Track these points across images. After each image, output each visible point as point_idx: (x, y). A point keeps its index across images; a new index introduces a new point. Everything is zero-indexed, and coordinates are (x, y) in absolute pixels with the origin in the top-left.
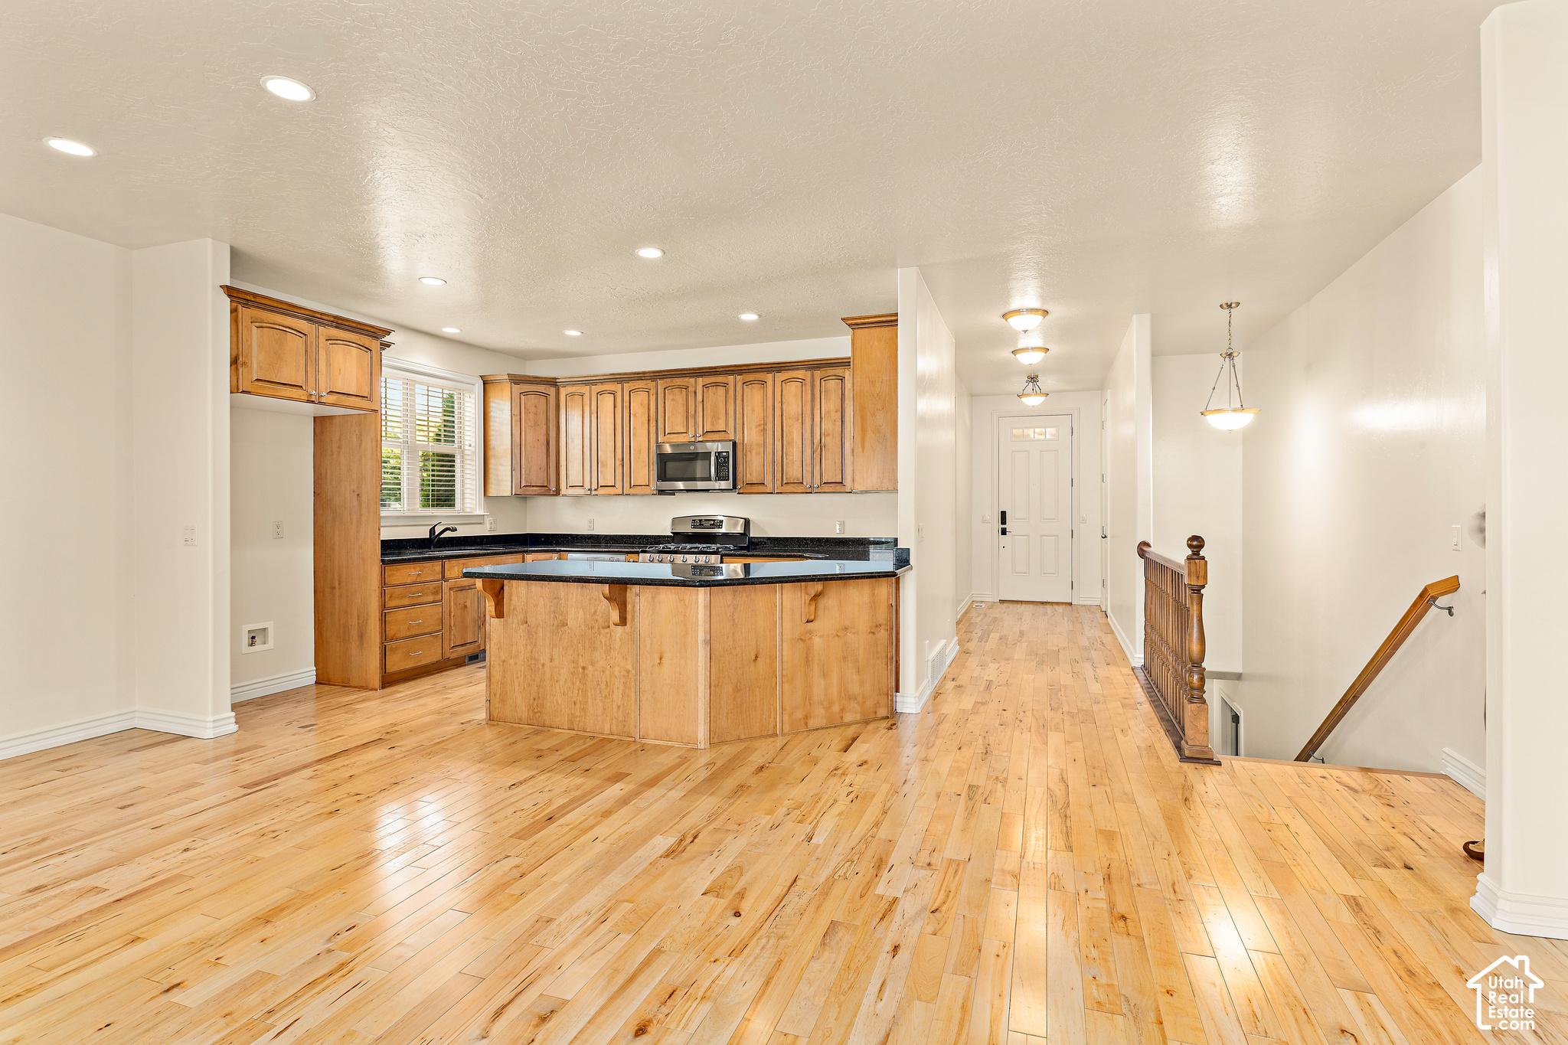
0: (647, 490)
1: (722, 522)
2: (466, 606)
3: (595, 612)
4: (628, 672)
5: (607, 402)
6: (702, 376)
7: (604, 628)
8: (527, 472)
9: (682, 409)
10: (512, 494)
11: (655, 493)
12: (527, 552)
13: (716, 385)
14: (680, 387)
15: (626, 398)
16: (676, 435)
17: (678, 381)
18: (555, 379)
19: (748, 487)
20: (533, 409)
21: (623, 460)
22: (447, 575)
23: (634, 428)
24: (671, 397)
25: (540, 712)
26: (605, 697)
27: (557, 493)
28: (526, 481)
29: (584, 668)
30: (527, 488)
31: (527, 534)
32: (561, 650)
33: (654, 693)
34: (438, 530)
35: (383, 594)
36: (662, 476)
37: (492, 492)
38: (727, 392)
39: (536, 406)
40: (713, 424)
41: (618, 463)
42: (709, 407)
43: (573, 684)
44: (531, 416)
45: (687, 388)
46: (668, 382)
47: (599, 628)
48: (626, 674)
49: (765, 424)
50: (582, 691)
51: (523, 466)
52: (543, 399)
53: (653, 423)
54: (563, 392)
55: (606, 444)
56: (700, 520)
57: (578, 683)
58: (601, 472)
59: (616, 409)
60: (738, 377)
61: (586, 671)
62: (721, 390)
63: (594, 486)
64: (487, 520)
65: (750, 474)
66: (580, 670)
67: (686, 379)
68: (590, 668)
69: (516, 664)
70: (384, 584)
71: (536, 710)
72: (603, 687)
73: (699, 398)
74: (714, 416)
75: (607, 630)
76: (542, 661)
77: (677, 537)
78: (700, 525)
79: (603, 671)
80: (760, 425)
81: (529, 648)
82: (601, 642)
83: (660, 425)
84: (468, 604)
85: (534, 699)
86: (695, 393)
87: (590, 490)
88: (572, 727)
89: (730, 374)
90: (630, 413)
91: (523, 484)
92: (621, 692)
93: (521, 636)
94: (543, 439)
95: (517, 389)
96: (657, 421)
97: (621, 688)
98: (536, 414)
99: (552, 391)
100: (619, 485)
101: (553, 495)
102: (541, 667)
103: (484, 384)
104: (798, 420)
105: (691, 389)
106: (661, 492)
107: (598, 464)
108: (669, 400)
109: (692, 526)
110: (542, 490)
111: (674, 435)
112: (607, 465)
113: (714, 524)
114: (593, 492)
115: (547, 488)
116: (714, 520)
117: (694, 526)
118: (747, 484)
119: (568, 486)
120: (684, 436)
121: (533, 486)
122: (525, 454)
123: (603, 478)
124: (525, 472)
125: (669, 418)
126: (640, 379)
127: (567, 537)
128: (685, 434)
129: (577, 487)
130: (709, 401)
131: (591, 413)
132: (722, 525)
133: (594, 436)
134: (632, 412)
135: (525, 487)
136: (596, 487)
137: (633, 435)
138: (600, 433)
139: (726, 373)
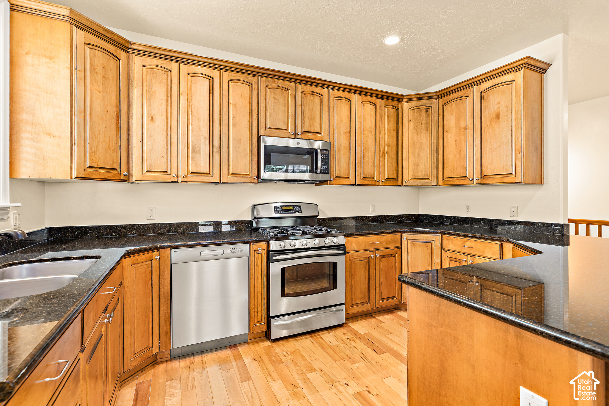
0: (247, 179)
1: (300, 207)
5: (201, 85)
6: (300, 83)
8: (93, 150)
9: (283, 108)
10: (71, 178)
13: (312, 93)
14: (280, 88)
15: (225, 86)
16: (277, 131)
17: (280, 83)
19: (337, 179)
20: (100, 70)
21: (220, 147)
23: (233, 117)
24: (272, 95)
27: (127, 178)
28: (92, 160)
30: (93, 169)
37: (26, 173)
38: (322, 101)
39: (104, 68)
40: (310, 126)
41: (216, 150)
42: (307, 111)
44: (99, 78)
45: (287, 90)
46: (270, 81)
49: (350, 132)
51: (88, 141)
52: (112, 62)
53: (254, 117)
54: (138, 61)
55: (200, 129)
56: (282, 207)
58: (193, 158)
59: (212, 95)
60: (331, 92)
62: (317, 99)
63: (183, 173)
64: (12, 214)
65: (339, 170)
67: (288, 83)
73: (299, 102)
74: (311, 119)
78: (282, 210)
80: (346, 133)
83: (262, 120)
86: (295, 97)
87: (178, 176)
89: (324, 88)
90: (228, 102)
91: (87, 164)
94: (113, 111)
95: (81, 36)
96: (258, 115)
98: (104, 77)
99: (123, 55)
101: (124, 181)
103: (12, 9)
104: (372, 132)
105: (292, 92)
106: (258, 181)
107: (188, 149)
108: (270, 97)
109: (275, 211)
110: (111, 174)
111: (275, 130)
112: (200, 151)
113: (293, 210)
114: (181, 179)
115: (116, 171)
116: (293, 206)
117: (277, 211)
118: (336, 177)
119: (145, 170)
120: (284, 132)
121: (100, 168)
122: (91, 125)
123: (196, 164)
124: (91, 148)
125: (270, 114)
126: (241, 71)
127: (116, 229)
128: (285, 131)
129: (157, 173)
130: (307, 106)
131: (180, 94)
132: (301, 210)
133: (183, 119)
134: (231, 101)
135: (89, 169)
136: (186, 174)
137: (233, 125)
138: (192, 116)
139: (321, 86)
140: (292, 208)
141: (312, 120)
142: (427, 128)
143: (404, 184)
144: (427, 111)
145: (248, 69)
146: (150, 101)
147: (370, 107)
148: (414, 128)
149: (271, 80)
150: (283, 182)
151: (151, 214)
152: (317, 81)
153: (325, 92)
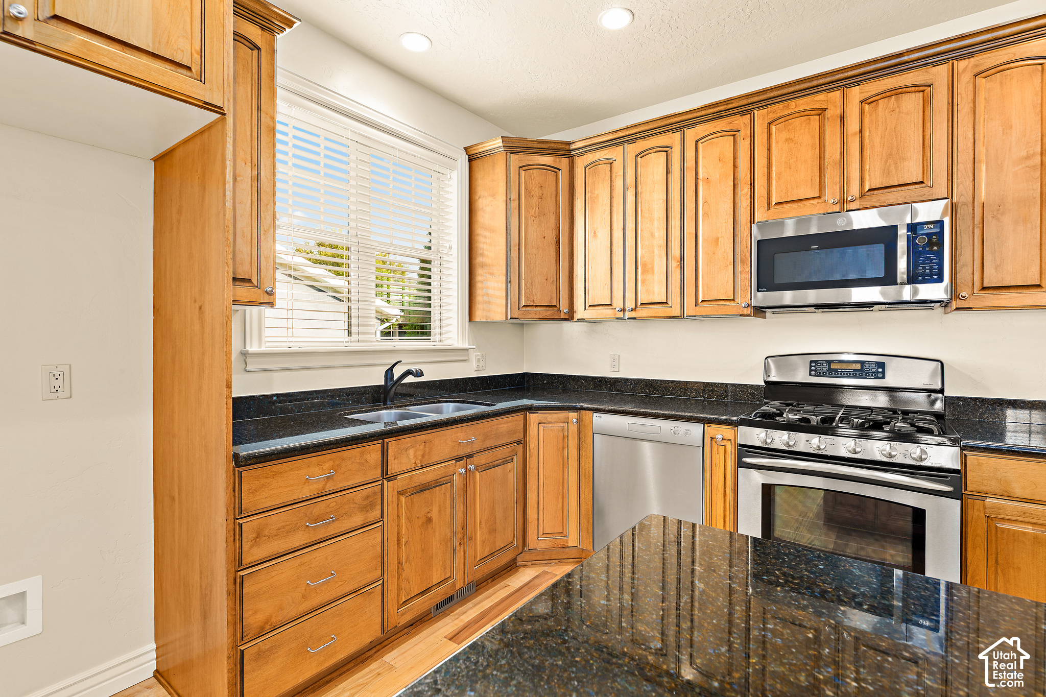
0: (730, 308)
1: (881, 365)
2: (429, 520)
5: (655, 165)
6: (858, 83)
8: (528, 285)
9: (810, 155)
10: (506, 318)
11: (747, 311)
12: (530, 409)
13: (897, 92)
14: (804, 114)
15: (690, 154)
16: (795, 205)
17: (803, 104)
18: (569, 143)
19: (989, 296)
20: (536, 191)
21: (682, 259)
22: (393, 467)
23: (705, 202)
24: (784, 135)
27: (570, 316)
28: (527, 298)
30: (529, 309)
31: (525, 373)
34: (397, 372)
35: (237, 533)
36: (765, 282)
37: (479, 316)
38: (927, 103)
39: (541, 186)
40: (887, 172)
41: (674, 264)
42: (877, 141)
44: (535, 201)
45: (821, 112)
46: (779, 109)
51: (523, 276)
52: (551, 176)
53: (744, 191)
54: (580, 163)
55: (652, 235)
56: (829, 362)
58: (643, 282)
59: (670, 175)
62: (913, 102)
63: (630, 304)
64: (473, 356)
65: (993, 268)
67: (821, 97)
70: (238, 512)
73: (853, 125)
74: (890, 155)
77: (773, 389)
78: (830, 369)
83: (760, 190)
84: (434, 515)
86: (842, 118)
87: (623, 310)
89: (937, 64)
90: (697, 178)
91: (523, 303)
94: (551, 235)
95: (515, 161)
96: (752, 184)
98: (541, 198)
99: (564, 163)
100: (675, 300)
101: (565, 319)
103: (470, 160)
105: (833, 112)
106: (760, 311)
107: (637, 268)
108: (777, 142)
109: (811, 371)
110: (548, 313)
111: (789, 205)
112: (653, 269)
113: (862, 370)
114: (629, 314)
115: (556, 309)
116: (862, 363)
117: (815, 371)
118: (983, 288)
119: (587, 306)
120: (814, 205)
121: (537, 306)
122: (525, 258)
123: (647, 290)
124: (526, 285)
125: (779, 175)
126: (718, 116)
127: (578, 381)
128: (816, 201)
129: (600, 308)
130: (877, 128)
131: (626, 189)
132: (884, 372)
133: (630, 225)
134: (701, 176)
135: (524, 308)
136: (634, 307)
137: (703, 215)
138: (641, 218)
139: (926, 65)
140: (858, 366)
141: (894, 156)
145: (730, 106)
146: (592, 210)
149: (781, 105)
150: (812, 309)
151: (614, 363)
153: (939, 74)
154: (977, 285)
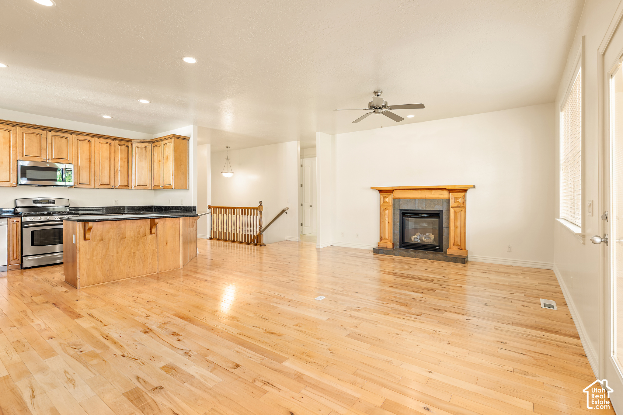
0: (8, 184)
3: (139, 231)
4: (154, 250)
6: (50, 131)
7: (143, 237)
9: (36, 145)
11: (16, 185)
13: (60, 137)
14: (35, 133)
16: (32, 157)
17: (34, 131)
24: (28, 137)
25: (111, 275)
26: (144, 261)
29: (134, 253)
32: (122, 248)
33: (164, 255)
38: (67, 141)
40: (58, 154)
42: (56, 147)
43: (129, 260)
45: (40, 135)
47: (141, 237)
48: (153, 251)
49: (90, 159)
50: (133, 262)
53: (13, 149)
57: (131, 259)
60: (75, 136)
61: (135, 254)
62: (64, 140)
66: (132, 254)
67: (40, 131)
68: (137, 252)
69: (96, 258)
71: (109, 275)
72: (143, 258)
73: (49, 141)
74: (59, 151)
75: (145, 237)
76: (112, 254)
78: (39, 202)
79: (143, 252)
80: (87, 159)
81: (104, 251)
82: (142, 242)
83: (19, 151)
85: (108, 271)
86: (46, 138)
88: (128, 277)
89: (70, 134)
92: (151, 258)
93: (99, 247)
96: (16, 148)
97: (151, 256)
102: (111, 257)
104: (107, 159)
105: (43, 136)
106: (22, 185)
108: (25, 138)
109: (33, 203)
111: (30, 157)
113: (49, 202)
117: (35, 203)
118: (80, 184)
125: (26, 147)
128: (38, 157)
130: (56, 144)
132: (55, 202)
139: (67, 133)
140: (48, 201)
142: (146, 158)
143: (133, 188)
144: (145, 149)
145: (8, 122)
147: (106, 146)
148: (139, 158)
149: (27, 129)
152: (63, 130)
153: (70, 136)
154: (78, 183)
